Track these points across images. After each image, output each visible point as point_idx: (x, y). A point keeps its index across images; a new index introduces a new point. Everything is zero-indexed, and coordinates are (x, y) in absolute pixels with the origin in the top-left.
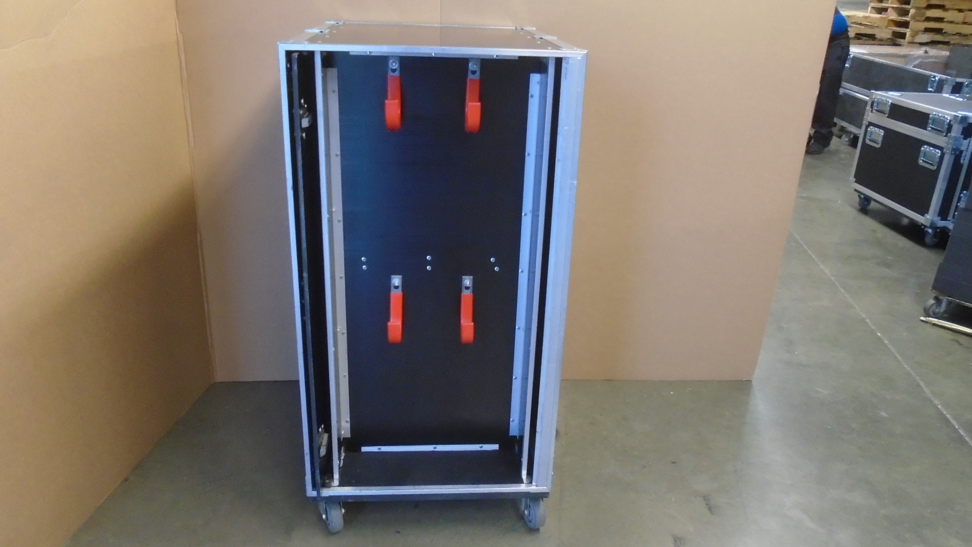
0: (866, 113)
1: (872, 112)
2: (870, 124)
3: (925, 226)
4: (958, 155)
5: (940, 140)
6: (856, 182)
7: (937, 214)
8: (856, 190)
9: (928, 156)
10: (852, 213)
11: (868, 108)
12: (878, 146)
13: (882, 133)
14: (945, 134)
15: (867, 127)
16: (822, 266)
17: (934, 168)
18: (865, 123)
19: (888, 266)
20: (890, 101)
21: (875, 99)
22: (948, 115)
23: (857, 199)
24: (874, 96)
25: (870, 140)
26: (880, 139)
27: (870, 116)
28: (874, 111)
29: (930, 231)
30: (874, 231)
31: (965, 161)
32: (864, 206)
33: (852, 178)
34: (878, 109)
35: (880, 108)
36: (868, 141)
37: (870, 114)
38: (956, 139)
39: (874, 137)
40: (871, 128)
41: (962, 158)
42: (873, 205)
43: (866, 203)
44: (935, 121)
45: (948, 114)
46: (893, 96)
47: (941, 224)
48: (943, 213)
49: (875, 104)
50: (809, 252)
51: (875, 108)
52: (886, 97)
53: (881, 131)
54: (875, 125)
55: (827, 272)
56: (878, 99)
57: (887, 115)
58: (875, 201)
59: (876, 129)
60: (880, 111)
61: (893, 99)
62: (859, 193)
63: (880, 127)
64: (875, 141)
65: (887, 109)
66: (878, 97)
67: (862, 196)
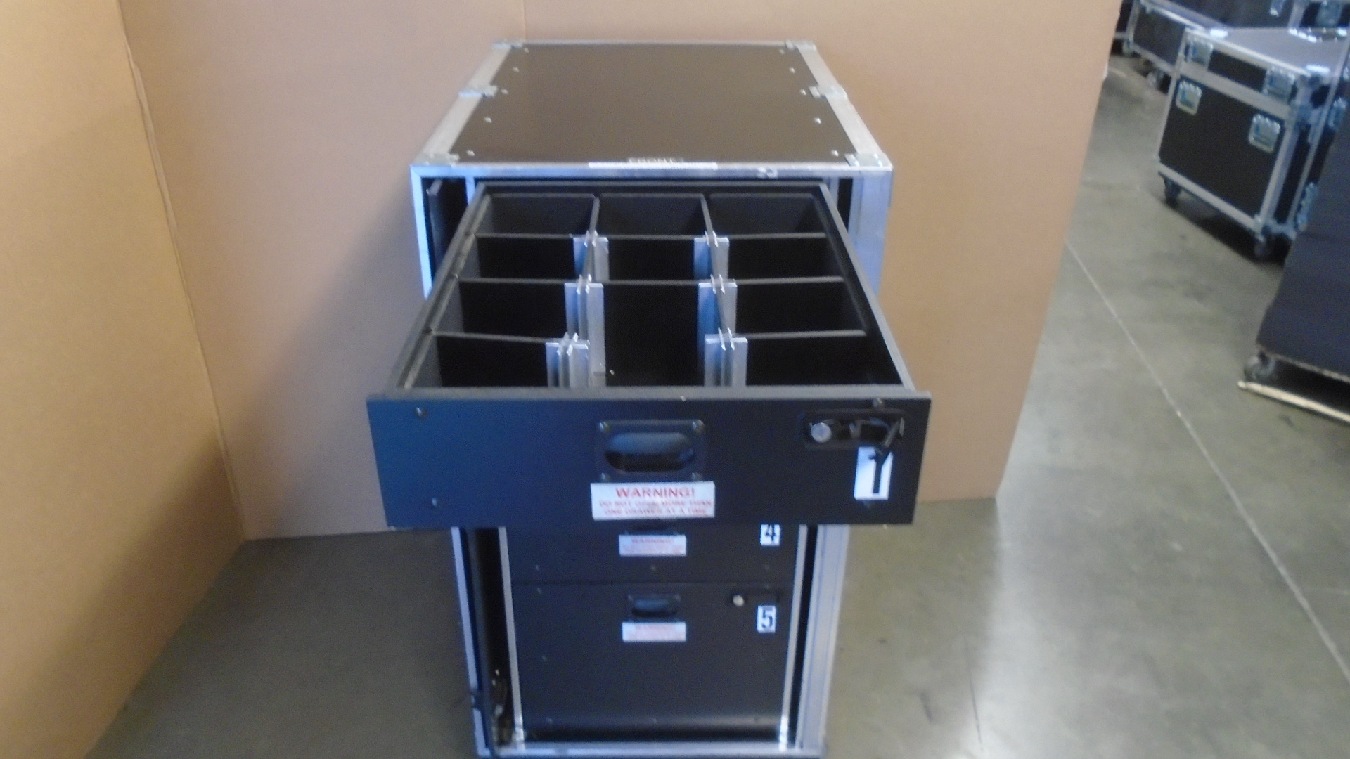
0: (1179, 62)
1: (1186, 60)
2: (1183, 79)
3: (1254, 233)
4: (1303, 130)
5: (1281, 110)
6: (1161, 161)
7: (1272, 215)
8: (1161, 175)
9: (1262, 132)
10: (1155, 207)
11: (1181, 54)
12: (1193, 111)
13: (1199, 92)
14: (1286, 100)
15: (1179, 80)
16: (1107, 303)
17: (1269, 149)
18: (1176, 76)
19: (1199, 295)
20: (1212, 47)
22: (1293, 72)
23: (1163, 184)
25: (1182, 103)
26: (1196, 102)
27: (1184, 67)
28: (1189, 60)
29: (1261, 239)
30: (1183, 237)
31: (1314, 140)
32: (1172, 198)
33: (1155, 157)
34: (1196, 56)
35: (1198, 54)
36: (1179, 104)
37: (1183, 63)
38: (1301, 108)
39: (1188, 97)
40: (1184, 85)
41: (1311, 134)
42: (1183, 196)
43: (1173, 192)
44: (1273, 79)
45: (1291, 70)
46: (1217, 36)
47: (1277, 228)
48: (1281, 213)
49: (1191, 50)
50: (1091, 279)
51: (1191, 54)
52: (1206, 40)
53: (1198, 88)
54: (1189, 81)
55: (1113, 311)
56: (1194, 42)
57: (1207, 67)
58: (1187, 191)
59: (1192, 87)
60: (1198, 61)
61: (1215, 44)
62: (1166, 180)
63: (1196, 83)
64: (1189, 104)
65: (1208, 58)
66: (1195, 39)
67: (1169, 184)
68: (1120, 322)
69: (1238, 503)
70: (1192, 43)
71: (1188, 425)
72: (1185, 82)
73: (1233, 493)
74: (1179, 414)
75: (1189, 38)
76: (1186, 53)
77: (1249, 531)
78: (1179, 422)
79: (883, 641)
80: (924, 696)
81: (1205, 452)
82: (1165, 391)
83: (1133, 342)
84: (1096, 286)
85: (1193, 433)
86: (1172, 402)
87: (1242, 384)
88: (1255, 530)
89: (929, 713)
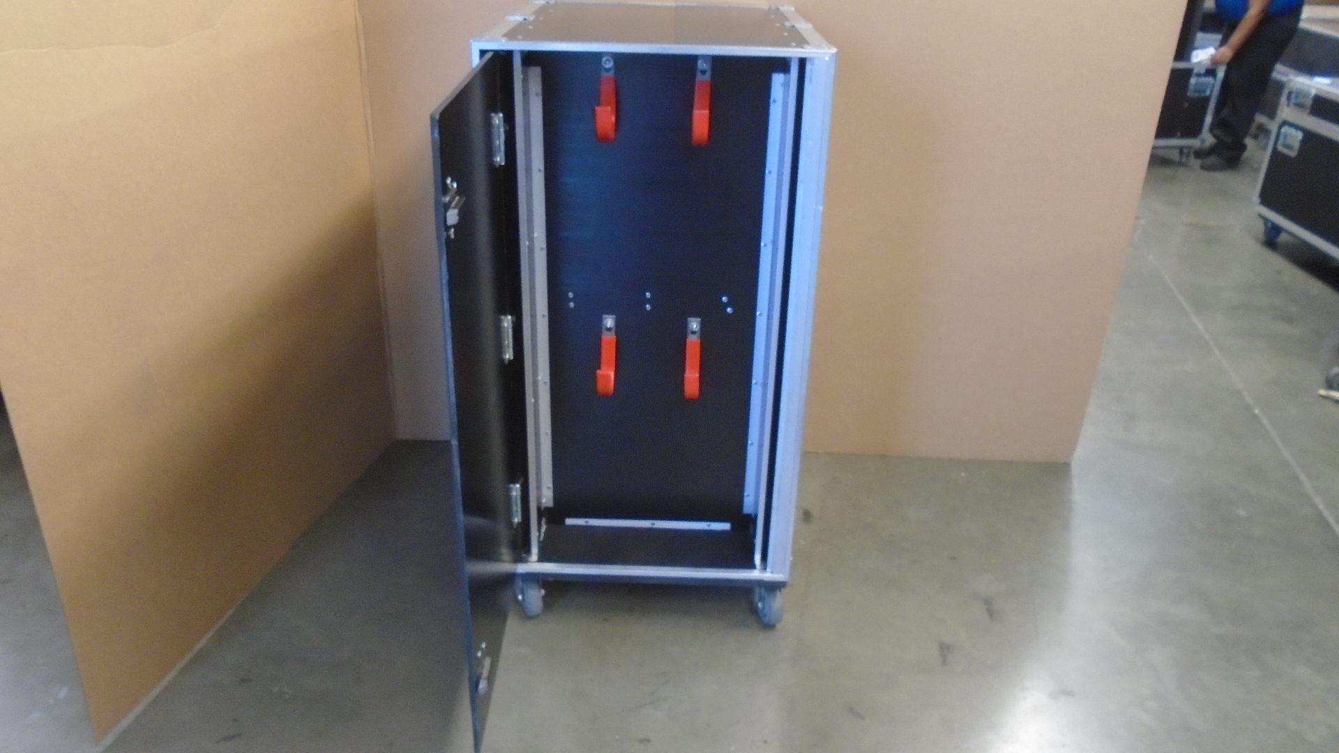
0: (1280, 107)
1: (1288, 106)
2: (1285, 123)
6: (1261, 204)
8: (1260, 216)
10: (1252, 248)
11: (1283, 99)
12: (1293, 154)
13: (1300, 135)
15: (1280, 127)
16: (1195, 319)
18: (1278, 120)
19: (1289, 320)
20: (1313, 92)
21: (1293, 87)
23: (1262, 228)
24: (1294, 82)
25: (1284, 146)
26: (1297, 145)
27: (1286, 112)
28: (1291, 105)
30: (1279, 272)
32: (1271, 239)
33: (1256, 198)
34: (1297, 102)
35: (1300, 100)
36: (1280, 148)
37: (1286, 108)
39: (1289, 141)
40: (1285, 129)
42: (1283, 238)
43: (1274, 233)
46: (1321, 84)
49: (1293, 96)
50: (1180, 297)
51: (1293, 100)
52: (1309, 86)
53: (1299, 132)
54: (1291, 125)
55: (1200, 326)
56: (1297, 89)
57: (1308, 111)
58: (1287, 231)
59: (1292, 131)
60: (1300, 106)
61: (1317, 89)
62: (1266, 220)
63: (1297, 127)
64: (1289, 147)
65: (1309, 102)
66: (1298, 86)
67: (1270, 225)
68: (1207, 336)
69: (1308, 486)
70: (1294, 90)
71: (1265, 421)
72: (1286, 127)
73: (1303, 477)
74: (1257, 411)
75: (1292, 85)
76: (1289, 98)
77: (1317, 509)
78: (1255, 416)
79: (954, 558)
80: (988, 602)
81: (1279, 443)
82: (1245, 393)
83: (1217, 351)
84: (1185, 304)
85: (1270, 428)
86: (1249, 400)
87: (1323, 392)
88: (1321, 507)
89: (991, 614)
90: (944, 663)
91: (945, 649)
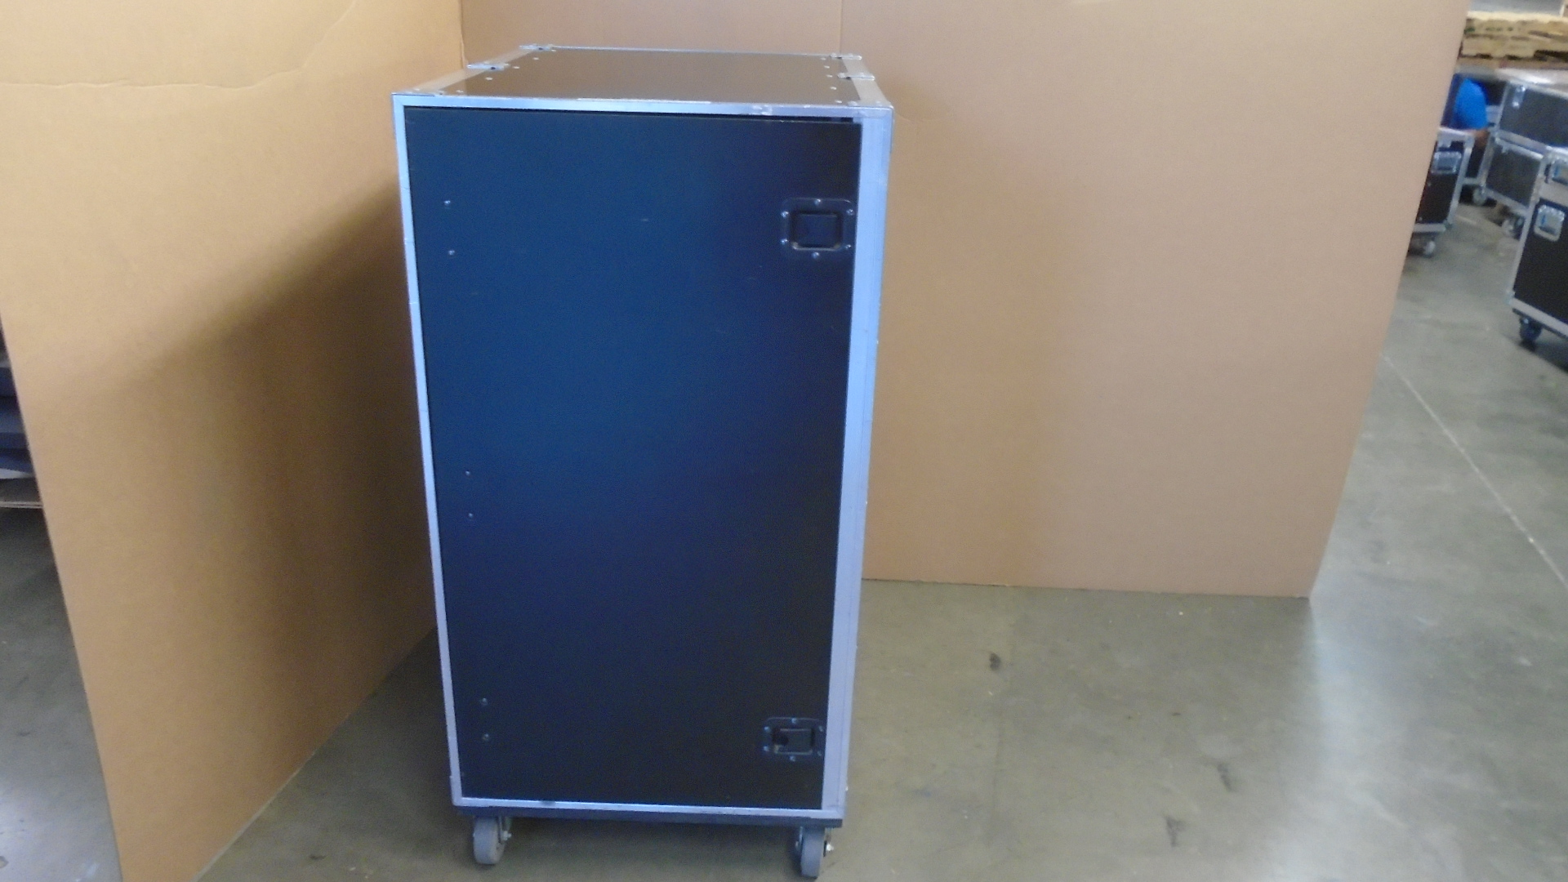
0: (1537, 183)
1: (1546, 181)
2: (1543, 202)
6: (1517, 296)
8: (1515, 311)
10: (1508, 348)
11: (1540, 175)
12: (1554, 238)
13: (1561, 216)
15: (1537, 207)
16: (1446, 432)
18: (1534, 199)
19: (1560, 433)
21: (1552, 159)
23: (1518, 326)
24: (1550, 156)
25: (1541, 228)
26: (1558, 227)
27: (1543, 189)
28: (1550, 181)
30: (1542, 377)
32: (1529, 337)
33: (1510, 291)
34: (1558, 176)
35: (1560, 175)
36: (1537, 231)
37: (1543, 185)
39: (1548, 223)
40: (1544, 209)
42: (1544, 336)
43: (1533, 332)
49: (1552, 170)
50: (1427, 408)
51: (1552, 175)
53: (1561, 213)
54: (1550, 204)
55: (1454, 440)
56: (1556, 163)
58: (1548, 329)
59: (1553, 210)
60: (1561, 180)
62: (1522, 316)
63: (1558, 206)
64: (1548, 230)
66: (1558, 158)
67: (1526, 321)
68: (1462, 451)
70: (1553, 162)
71: (1542, 552)
72: (1545, 207)
74: (1531, 540)
75: (1548, 160)
76: (1546, 175)
78: (1530, 546)
79: (1176, 714)
80: (1223, 769)
82: (1514, 518)
83: (1477, 470)
84: (1433, 415)
85: (1549, 560)
86: (1523, 529)
89: (1227, 782)
90: (1174, 843)
91: (1174, 826)
